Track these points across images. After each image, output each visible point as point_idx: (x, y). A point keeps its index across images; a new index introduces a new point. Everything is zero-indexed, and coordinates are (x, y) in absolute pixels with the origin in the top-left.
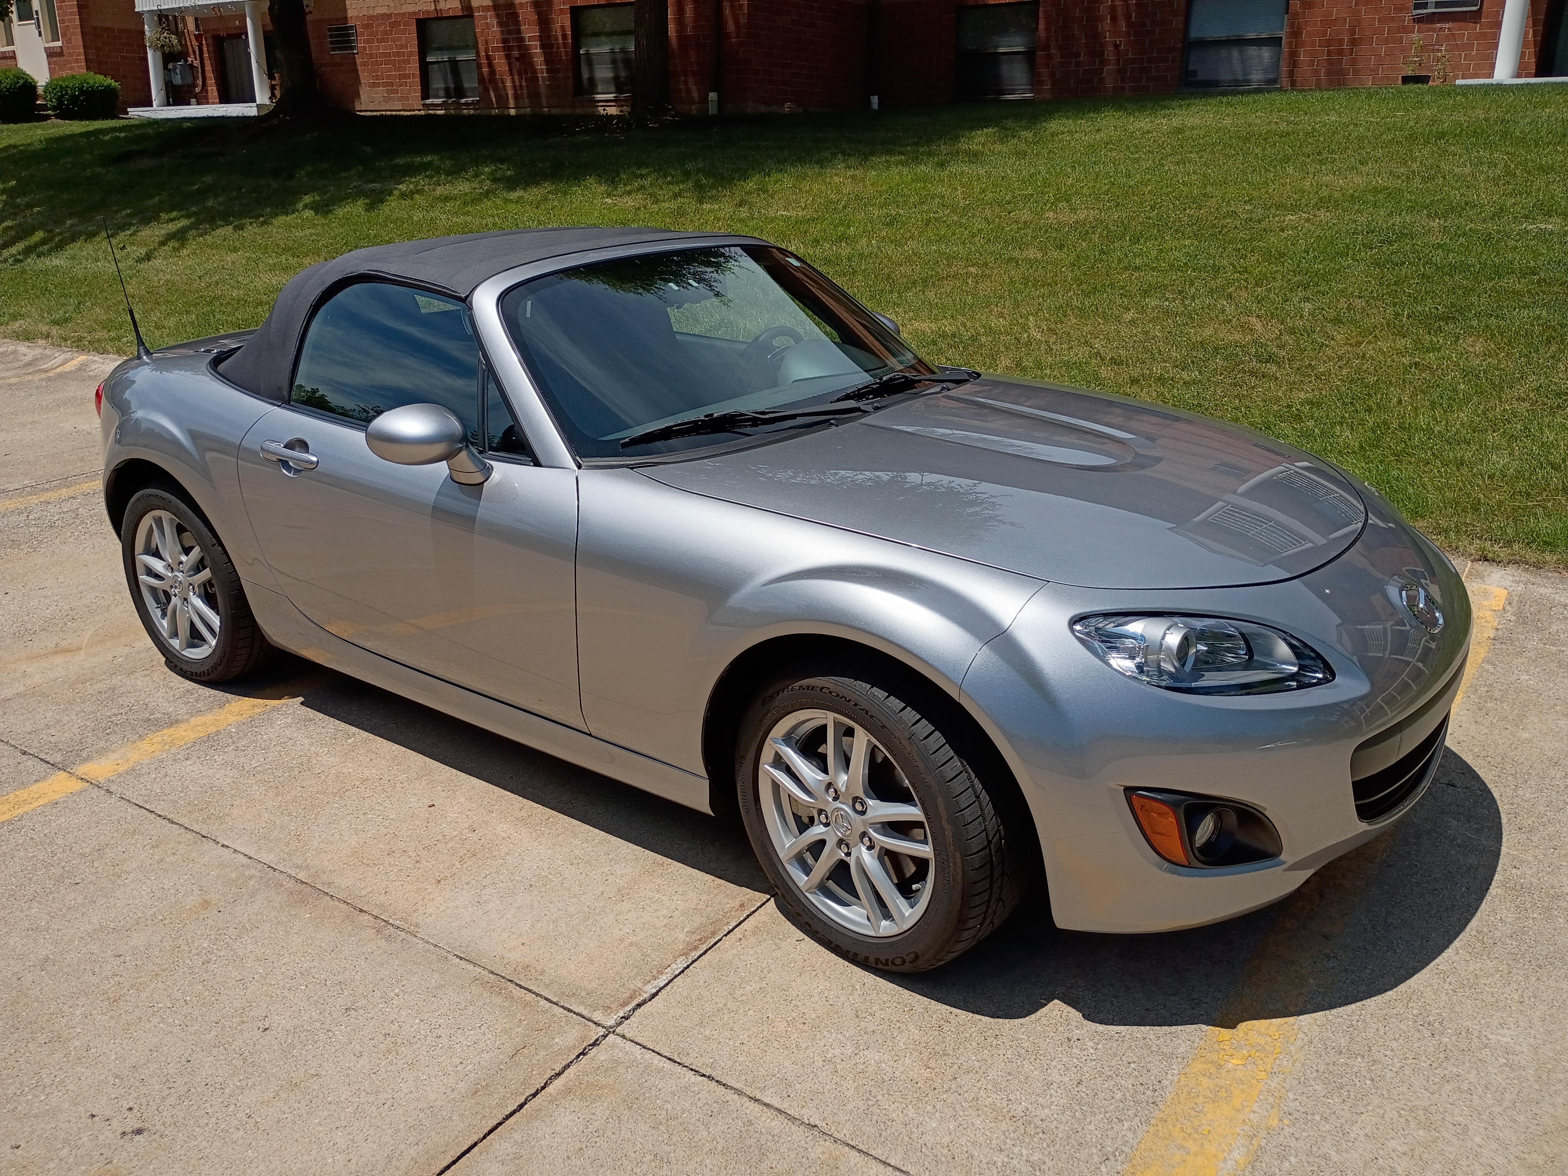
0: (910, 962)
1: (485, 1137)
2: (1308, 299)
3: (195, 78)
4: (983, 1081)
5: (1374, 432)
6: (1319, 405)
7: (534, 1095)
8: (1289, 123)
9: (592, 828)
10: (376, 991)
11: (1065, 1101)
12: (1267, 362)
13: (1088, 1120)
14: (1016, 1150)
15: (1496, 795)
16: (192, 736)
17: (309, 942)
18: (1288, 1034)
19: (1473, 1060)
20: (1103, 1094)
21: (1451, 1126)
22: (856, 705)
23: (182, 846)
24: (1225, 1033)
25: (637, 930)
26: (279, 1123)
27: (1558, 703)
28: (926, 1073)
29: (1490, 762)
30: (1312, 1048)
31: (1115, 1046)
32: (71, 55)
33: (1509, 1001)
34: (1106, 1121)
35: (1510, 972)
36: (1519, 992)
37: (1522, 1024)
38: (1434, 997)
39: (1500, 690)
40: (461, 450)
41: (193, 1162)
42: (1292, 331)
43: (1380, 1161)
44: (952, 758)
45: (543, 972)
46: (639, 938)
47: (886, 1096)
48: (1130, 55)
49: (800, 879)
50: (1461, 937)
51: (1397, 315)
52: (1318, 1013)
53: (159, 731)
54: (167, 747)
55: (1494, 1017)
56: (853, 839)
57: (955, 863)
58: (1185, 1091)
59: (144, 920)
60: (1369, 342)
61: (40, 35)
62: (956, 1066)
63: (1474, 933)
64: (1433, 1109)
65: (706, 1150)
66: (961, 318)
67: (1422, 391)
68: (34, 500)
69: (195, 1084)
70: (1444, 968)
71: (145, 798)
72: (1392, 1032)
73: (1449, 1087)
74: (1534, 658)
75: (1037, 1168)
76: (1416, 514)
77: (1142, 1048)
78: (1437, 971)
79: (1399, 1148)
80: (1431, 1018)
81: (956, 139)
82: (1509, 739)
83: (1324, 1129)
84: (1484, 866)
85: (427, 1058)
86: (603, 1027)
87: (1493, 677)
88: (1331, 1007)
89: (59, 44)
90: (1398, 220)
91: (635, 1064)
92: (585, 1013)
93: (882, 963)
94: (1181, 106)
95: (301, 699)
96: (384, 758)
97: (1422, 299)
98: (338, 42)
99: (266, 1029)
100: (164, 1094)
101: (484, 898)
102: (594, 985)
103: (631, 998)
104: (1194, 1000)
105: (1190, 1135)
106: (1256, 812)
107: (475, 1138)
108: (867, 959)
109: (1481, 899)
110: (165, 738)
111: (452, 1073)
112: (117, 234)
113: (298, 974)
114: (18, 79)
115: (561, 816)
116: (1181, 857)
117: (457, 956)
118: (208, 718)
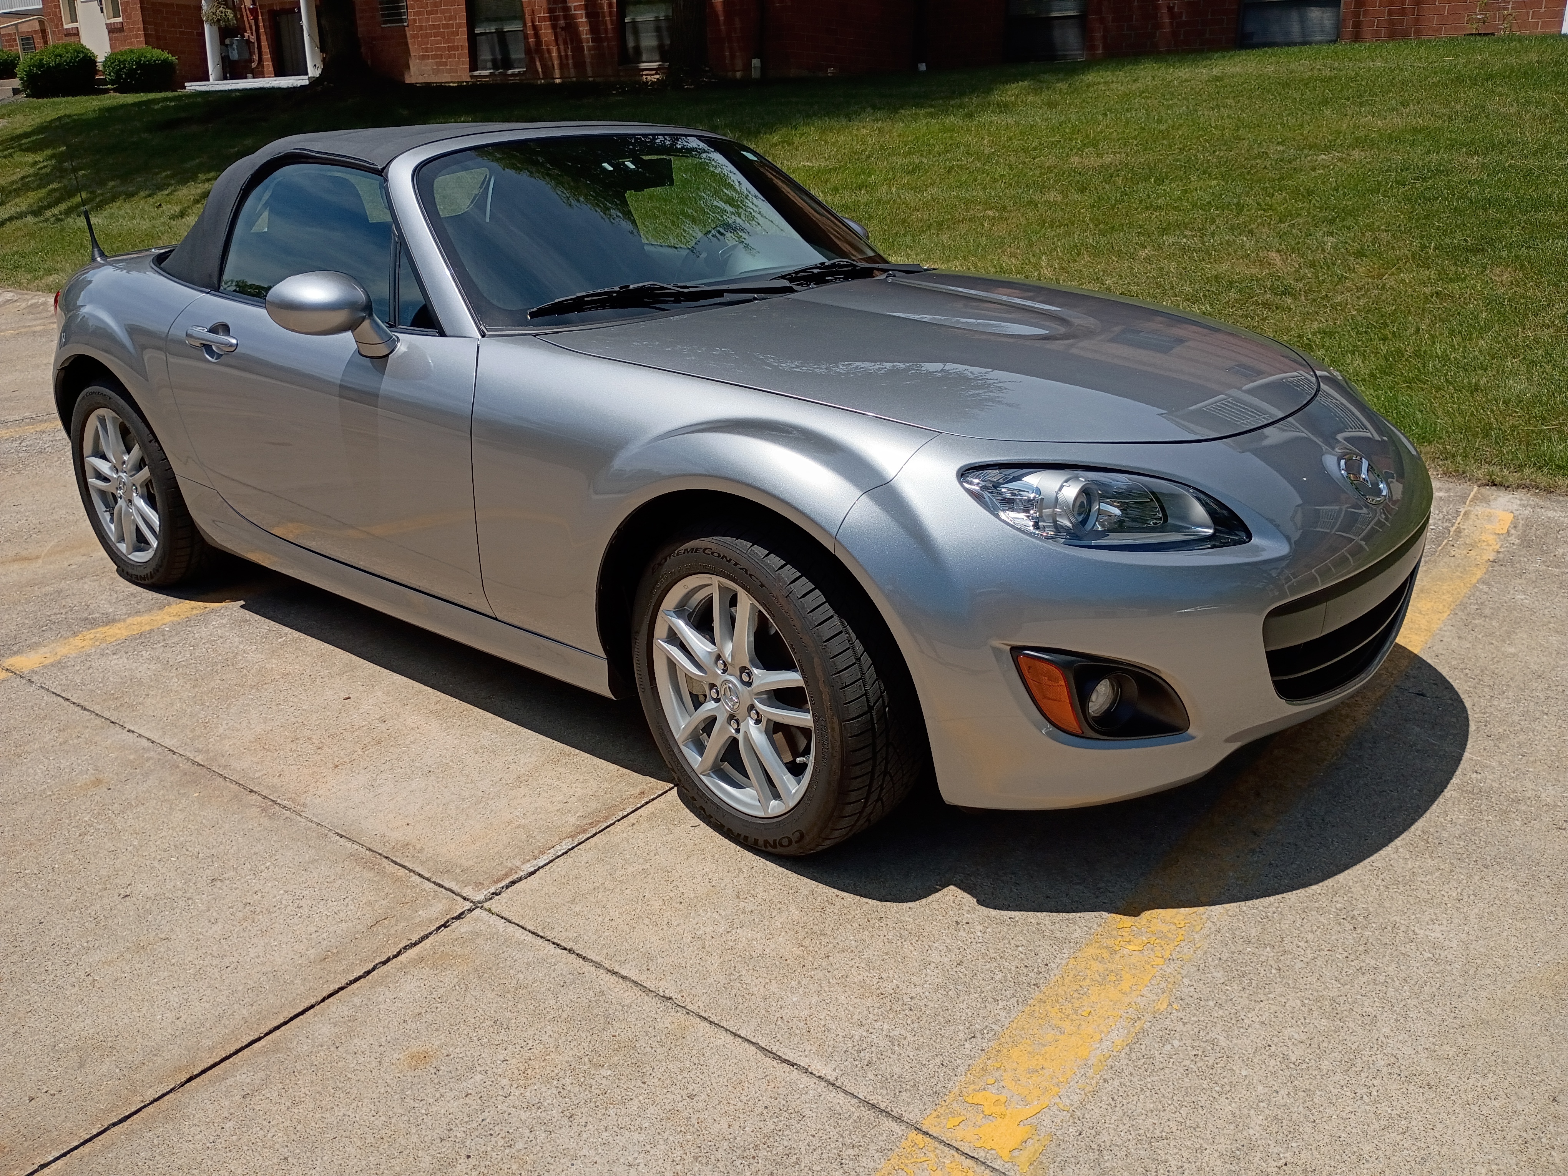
0: (796, 842)
1: (323, 1000)
2: (1331, 234)
3: (251, 54)
4: (857, 959)
5: (1387, 360)
6: (1331, 334)
7: (384, 963)
8: (1332, 69)
9: (505, 721)
10: (247, 864)
11: (940, 980)
12: (1284, 293)
13: (961, 999)
14: (877, 1025)
15: (1468, 704)
16: (126, 633)
17: (192, 818)
18: (1194, 923)
19: (1395, 953)
20: (982, 975)
21: (1359, 1017)
22: (736, 564)
23: (88, 730)
24: (1127, 921)
25: (528, 814)
26: (116, 981)
27: (1552, 620)
28: (798, 951)
29: (1467, 674)
30: (1218, 937)
31: (1005, 930)
32: (131, 30)
33: (1446, 898)
34: (980, 1000)
35: (1451, 871)
36: (1459, 890)
37: (1456, 921)
38: (1363, 892)
39: (1491, 608)
40: (364, 319)
41: (21, 1015)
42: (1312, 265)
43: (1273, 1048)
44: (832, 617)
45: (421, 850)
46: (528, 821)
47: (751, 971)
48: (1184, 18)
49: (694, 760)
50: (1403, 836)
51: (1423, 247)
52: (1232, 904)
53: (92, 628)
54: (98, 643)
55: (1426, 913)
56: (741, 714)
57: (833, 729)
58: (1072, 973)
59: (32, 795)
60: (1393, 274)
61: (102, 11)
62: (831, 946)
63: (1419, 832)
64: (1341, 1000)
65: (549, 1017)
66: (972, 259)
67: (1440, 320)
68: (30, 429)
69: (42, 944)
70: (1380, 865)
71: (64, 688)
72: (1310, 924)
73: (1363, 979)
74: (1534, 579)
75: (896, 1043)
76: (1423, 439)
77: (1033, 932)
78: (1371, 868)
79: (1296, 1036)
80: (1356, 913)
81: (989, 91)
82: (1492, 653)
83: (1216, 1015)
84: (1441, 770)
85: (282, 926)
86: (472, 902)
87: (1485, 596)
88: (1247, 899)
89: (120, 19)
90: (1434, 157)
91: (495, 937)
92: (455, 888)
93: (771, 846)
94: (1224, 57)
95: (242, 603)
96: (311, 655)
97: (1451, 232)
98: (389, 15)
99: (127, 896)
100: (8, 952)
101: (378, 782)
102: (471, 863)
103: (506, 875)
104: (1099, 889)
105: (1068, 1016)
106: (1154, 677)
107: (313, 1001)
108: (756, 841)
109: (1432, 802)
110: (98, 635)
111: (305, 940)
112: (155, 194)
113: (173, 847)
114: (78, 53)
115: (476, 709)
116: (1074, 726)
117: (338, 834)
118: (146, 618)
